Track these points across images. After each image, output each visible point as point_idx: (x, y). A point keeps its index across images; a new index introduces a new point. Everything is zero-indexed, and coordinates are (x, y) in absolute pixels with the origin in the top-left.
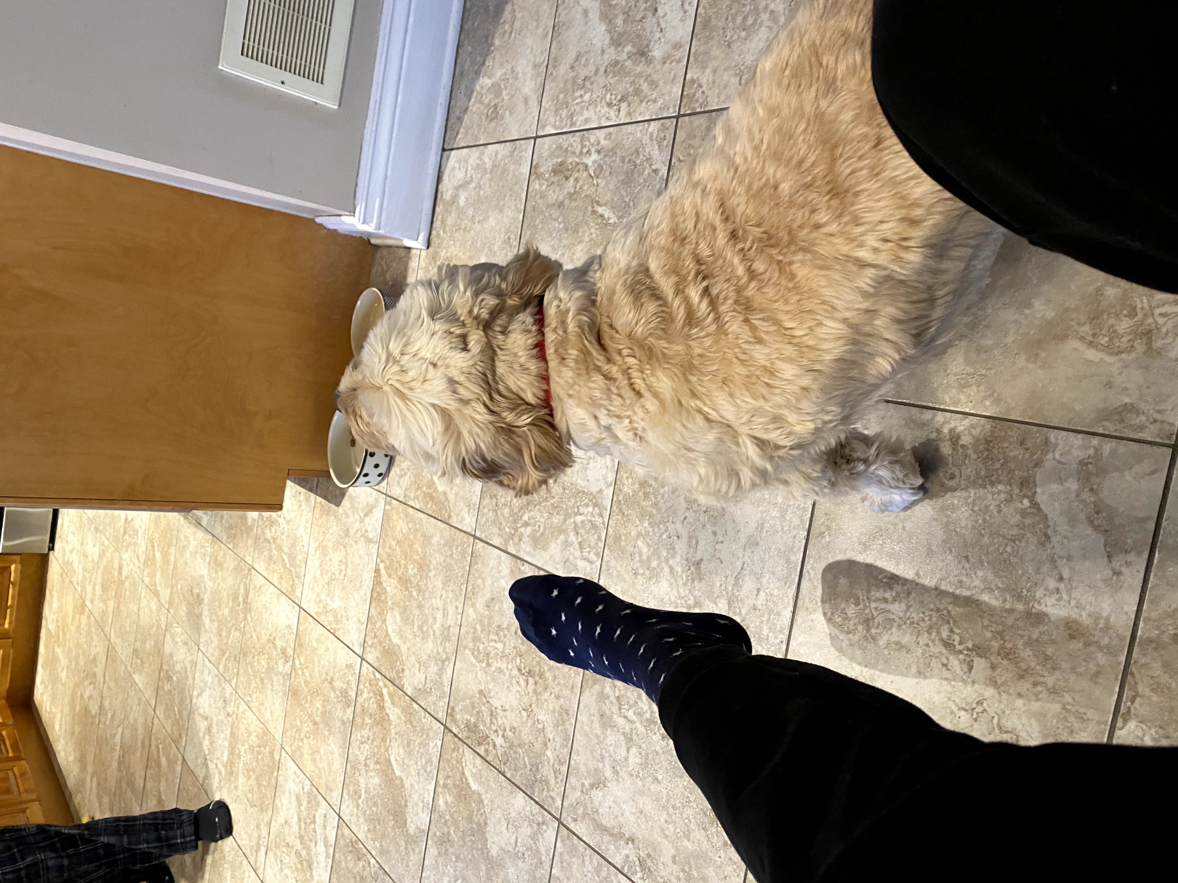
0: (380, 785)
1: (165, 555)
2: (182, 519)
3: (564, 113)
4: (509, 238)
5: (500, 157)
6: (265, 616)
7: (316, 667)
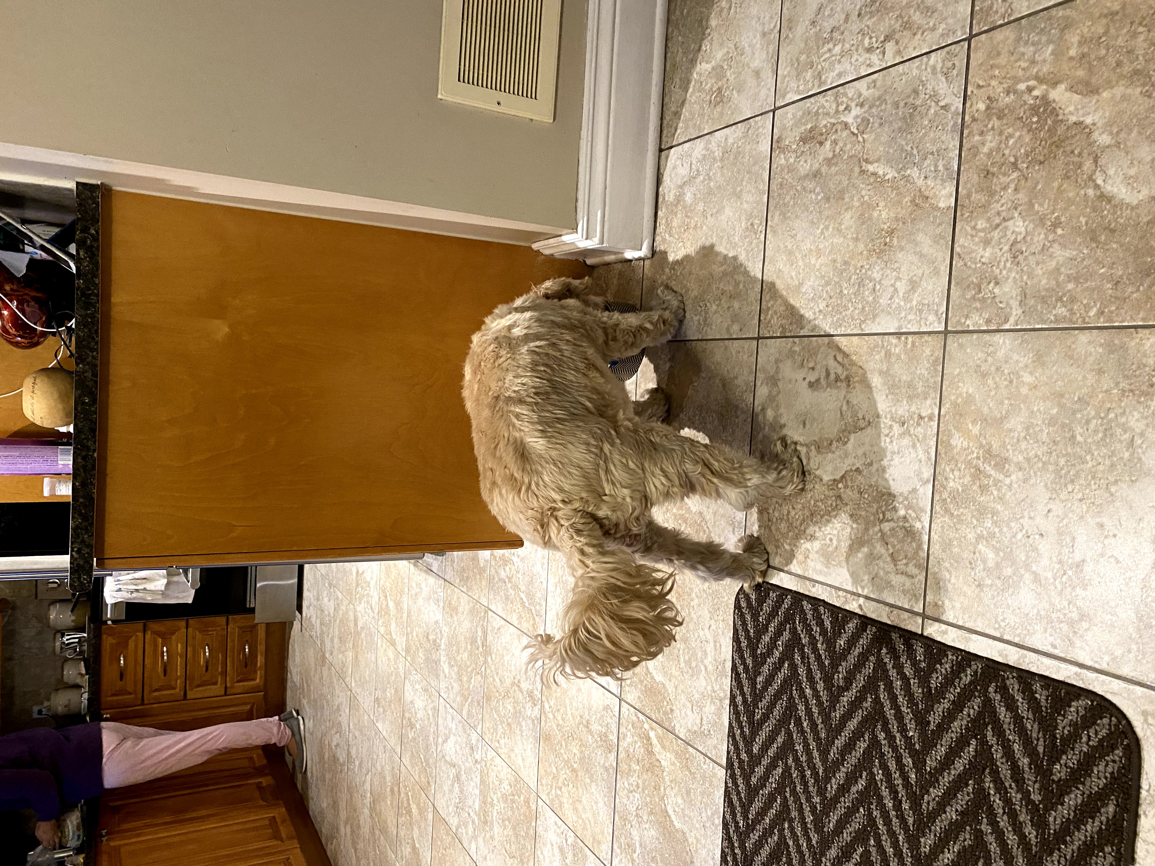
0: (658, 839)
1: (398, 604)
2: (412, 566)
3: (809, 75)
4: (752, 224)
5: (731, 141)
6: (505, 658)
7: (568, 710)
